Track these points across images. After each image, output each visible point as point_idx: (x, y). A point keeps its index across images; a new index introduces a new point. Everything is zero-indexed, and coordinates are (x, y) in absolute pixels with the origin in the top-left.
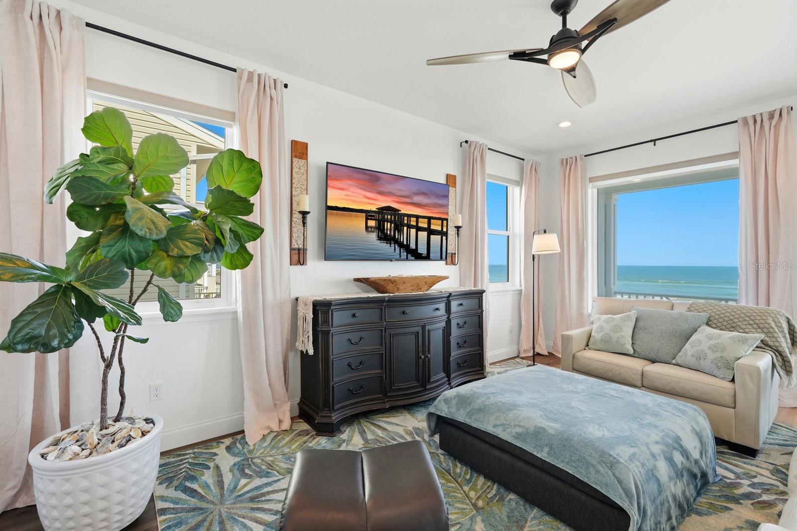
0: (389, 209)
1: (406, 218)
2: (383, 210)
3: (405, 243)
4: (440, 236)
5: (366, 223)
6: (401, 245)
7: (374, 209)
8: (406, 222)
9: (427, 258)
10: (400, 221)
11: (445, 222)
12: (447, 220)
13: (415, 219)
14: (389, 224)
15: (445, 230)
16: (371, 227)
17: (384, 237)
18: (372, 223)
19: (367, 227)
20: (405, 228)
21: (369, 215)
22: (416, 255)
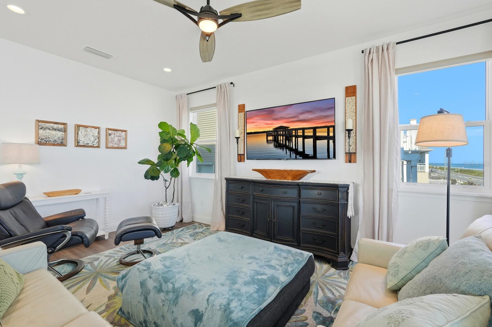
0: (281, 128)
1: (294, 131)
2: (276, 130)
3: (294, 148)
5: (267, 138)
6: (291, 149)
7: (271, 130)
8: (294, 134)
9: (314, 157)
10: (288, 133)
11: (331, 129)
12: (334, 127)
13: (301, 131)
14: (281, 137)
15: (331, 134)
16: (270, 141)
17: (278, 145)
18: (270, 138)
19: (267, 141)
20: (294, 138)
21: (268, 133)
22: (304, 156)
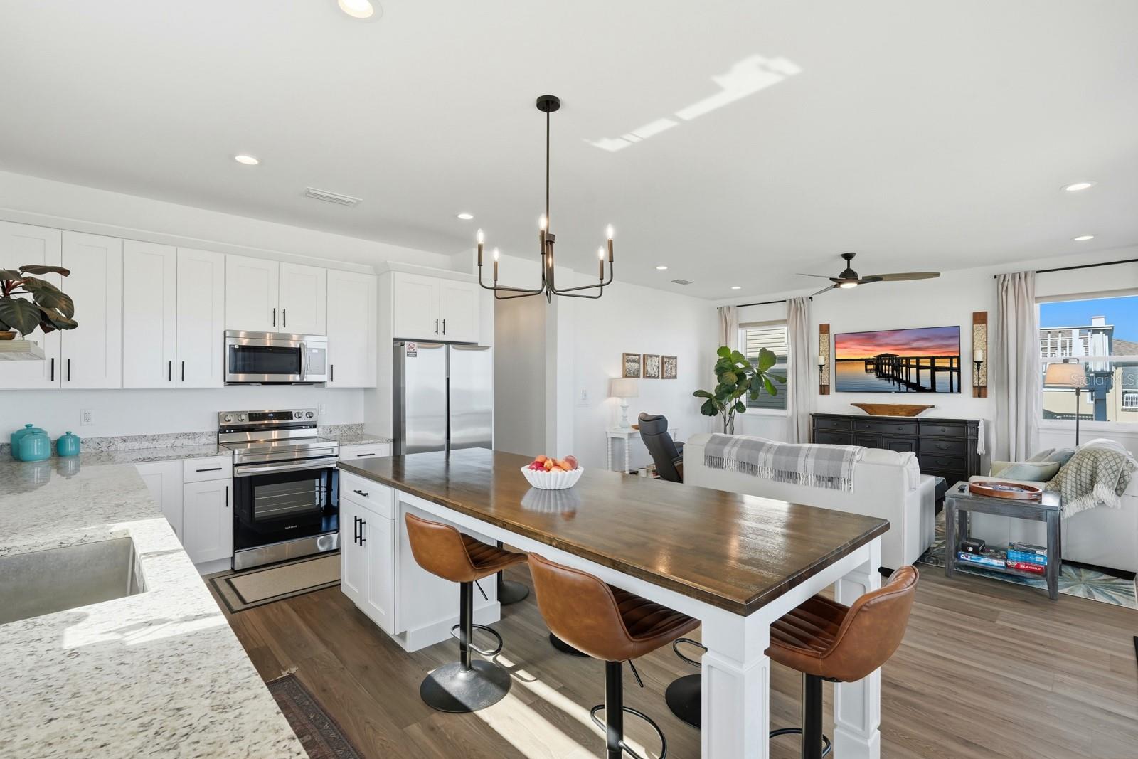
0: (886, 356)
1: (904, 361)
2: (879, 357)
3: (905, 379)
4: (949, 372)
5: (866, 367)
6: (900, 381)
7: (872, 357)
8: (904, 363)
9: (933, 390)
10: (897, 363)
11: (955, 360)
12: (959, 358)
13: (915, 360)
14: (887, 367)
15: (955, 365)
16: (871, 370)
17: (881, 375)
18: (871, 367)
19: (866, 370)
20: (904, 369)
21: (867, 362)
22: (919, 389)
